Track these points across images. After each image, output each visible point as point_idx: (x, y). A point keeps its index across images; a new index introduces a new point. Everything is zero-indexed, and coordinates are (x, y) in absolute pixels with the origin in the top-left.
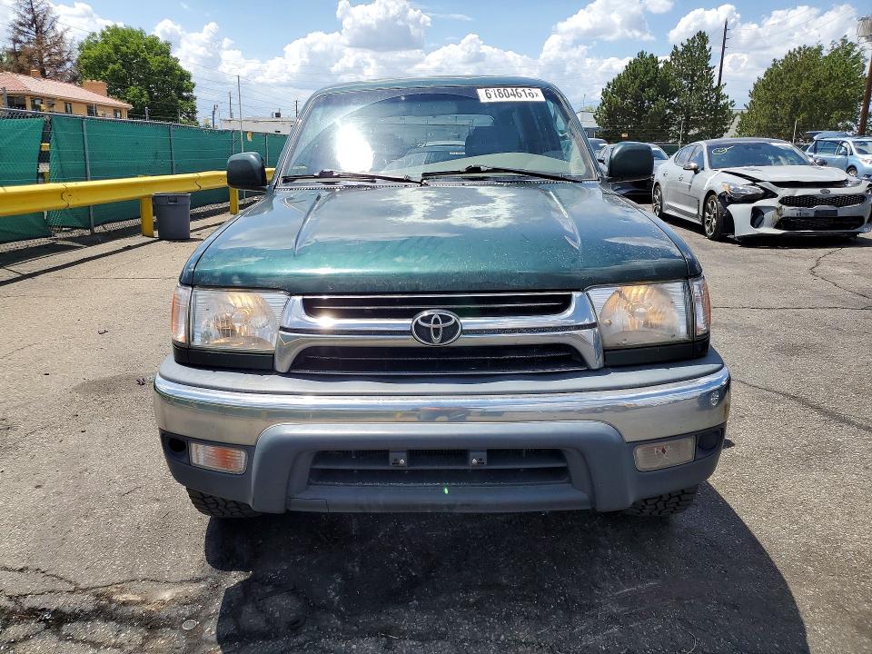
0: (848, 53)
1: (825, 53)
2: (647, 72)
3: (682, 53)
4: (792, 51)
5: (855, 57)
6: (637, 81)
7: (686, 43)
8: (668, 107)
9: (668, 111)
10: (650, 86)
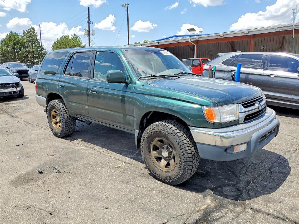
0: (76, 39)
1: (70, 38)
2: (15, 39)
3: (27, 33)
4: (62, 36)
5: (78, 40)
6: (12, 42)
7: (27, 30)
8: (26, 51)
9: (26, 53)
10: (17, 43)
